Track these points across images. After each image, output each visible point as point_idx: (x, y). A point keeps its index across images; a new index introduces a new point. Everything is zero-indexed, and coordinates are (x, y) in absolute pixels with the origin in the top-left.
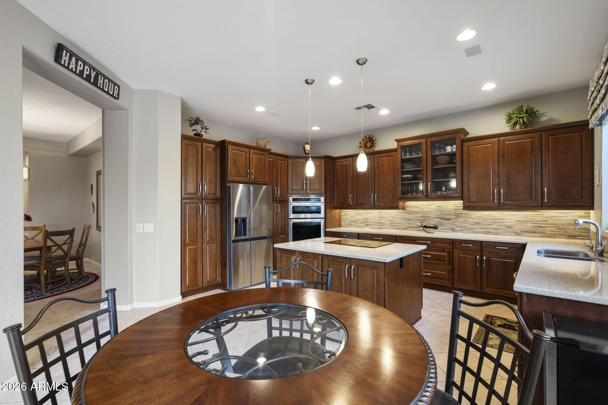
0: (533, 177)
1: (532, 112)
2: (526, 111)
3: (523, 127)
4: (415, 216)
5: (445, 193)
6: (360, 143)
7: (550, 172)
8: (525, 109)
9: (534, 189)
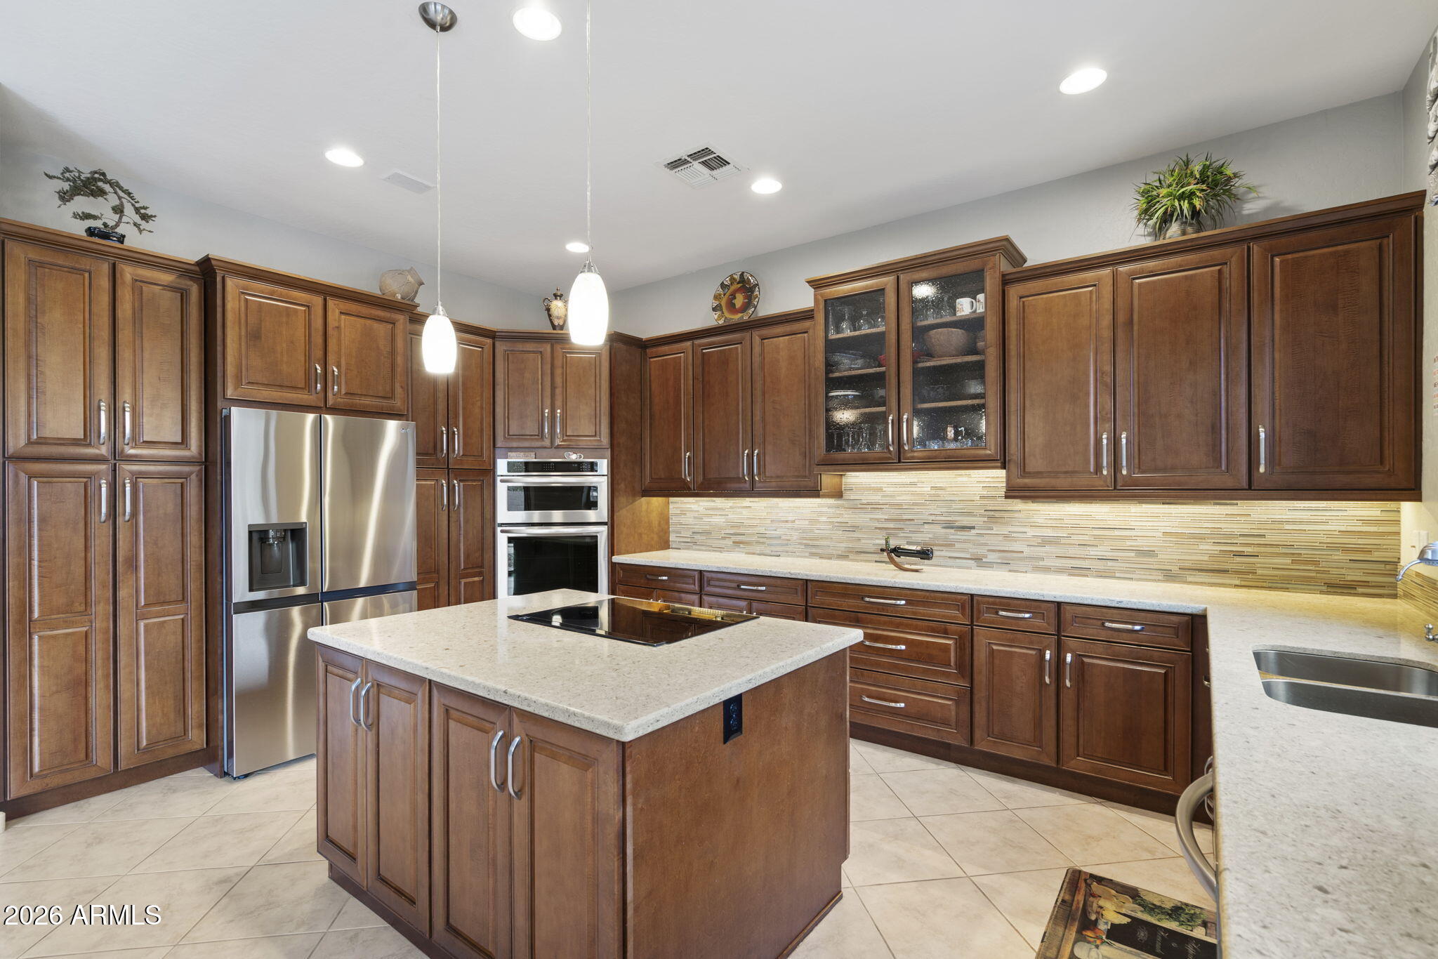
0: (1223, 393)
1: (1219, 177)
2: (1202, 173)
3: (1189, 229)
4: (871, 519)
5: (952, 446)
6: (716, 297)
7: (1277, 375)
8: (1197, 168)
9: (1224, 432)
